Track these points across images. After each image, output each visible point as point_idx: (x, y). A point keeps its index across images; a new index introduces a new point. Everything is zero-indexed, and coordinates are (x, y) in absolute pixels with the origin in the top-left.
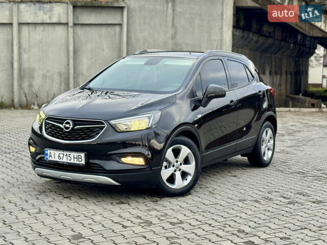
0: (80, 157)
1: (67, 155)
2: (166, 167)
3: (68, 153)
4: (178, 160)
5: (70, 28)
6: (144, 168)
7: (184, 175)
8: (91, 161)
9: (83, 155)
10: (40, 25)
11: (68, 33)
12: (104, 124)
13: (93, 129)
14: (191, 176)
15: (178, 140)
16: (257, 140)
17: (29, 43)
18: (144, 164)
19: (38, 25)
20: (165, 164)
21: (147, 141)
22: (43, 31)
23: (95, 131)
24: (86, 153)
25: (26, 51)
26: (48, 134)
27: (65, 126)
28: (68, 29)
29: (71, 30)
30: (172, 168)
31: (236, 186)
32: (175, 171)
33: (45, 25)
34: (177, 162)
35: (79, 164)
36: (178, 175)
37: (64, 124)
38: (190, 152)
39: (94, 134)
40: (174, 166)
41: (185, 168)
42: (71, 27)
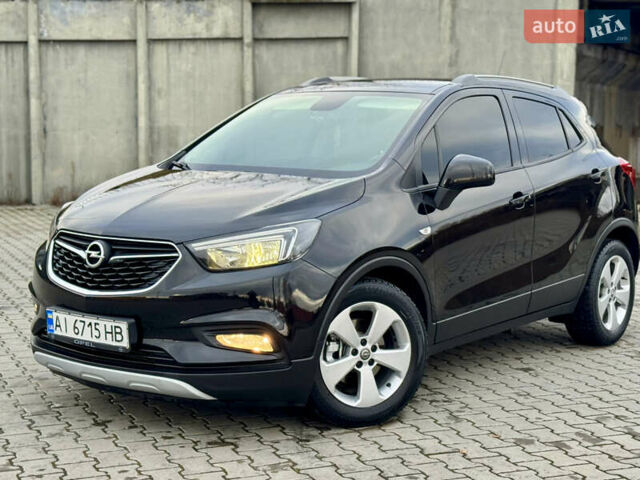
0: (118, 330)
1: (90, 324)
2: (336, 356)
3: (93, 320)
4: (367, 337)
5: (245, 48)
6: (274, 361)
7: (383, 374)
8: (146, 341)
9: (124, 326)
10: (189, 43)
11: (243, 57)
12: (176, 252)
13: (150, 264)
14: (400, 376)
15: (365, 289)
16: (588, 284)
17: (168, 78)
18: (271, 350)
19: (184, 42)
20: (333, 347)
21: (284, 292)
22: (194, 54)
23: (156, 269)
24: (133, 321)
25: (163, 94)
26: (56, 273)
27: (89, 255)
28: (242, 49)
29: (248, 52)
30: (351, 357)
31: (521, 399)
32: (360, 364)
33: (199, 43)
34: (364, 343)
35: (118, 347)
36: (367, 374)
37: (87, 251)
38: (398, 317)
39: (153, 275)
40: (355, 352)
41: (384, 356)
42: (248, 46)
